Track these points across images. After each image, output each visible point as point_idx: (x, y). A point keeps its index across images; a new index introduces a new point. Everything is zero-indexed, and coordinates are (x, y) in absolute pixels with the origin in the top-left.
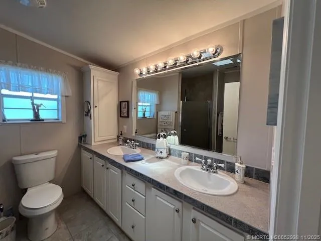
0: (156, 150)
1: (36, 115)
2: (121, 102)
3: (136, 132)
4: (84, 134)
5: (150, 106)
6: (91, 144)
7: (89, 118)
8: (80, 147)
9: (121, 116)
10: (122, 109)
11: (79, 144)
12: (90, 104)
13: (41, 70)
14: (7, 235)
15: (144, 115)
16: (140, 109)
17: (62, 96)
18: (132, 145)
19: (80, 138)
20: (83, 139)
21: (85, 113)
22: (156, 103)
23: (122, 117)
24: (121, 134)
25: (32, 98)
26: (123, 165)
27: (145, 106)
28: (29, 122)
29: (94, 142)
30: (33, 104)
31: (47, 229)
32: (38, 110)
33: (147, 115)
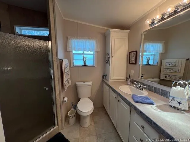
0: (171, 98)
1: (85, 63)
2: (130, 53)
3: (142, 76)
4: (105, 74)
5: (154, 55)
6: (108, 81)
7: (108, 64)
8: (103, 81)
9: (129, 63)
10: (131, 58)
11: (102, 80)
12: (109, 55)
13: (86, 39)
14: (73, 118)
15: (148, 62)
16: (144, 57)
17: (95, 52)
18: (139, 87)
19: (103, 76)
20: (105, 77)
21: (106, 61)
22: (161, 52)
23: (131, 64)
24: (130, 77)
25: (83, 54)
26: (133, 105)
27: (149, 55)
28: (82, 66)
29: (111, 79)
30: (83, 57)
31: (86, 123)
32: (85, 60)
33: (151, 62)
